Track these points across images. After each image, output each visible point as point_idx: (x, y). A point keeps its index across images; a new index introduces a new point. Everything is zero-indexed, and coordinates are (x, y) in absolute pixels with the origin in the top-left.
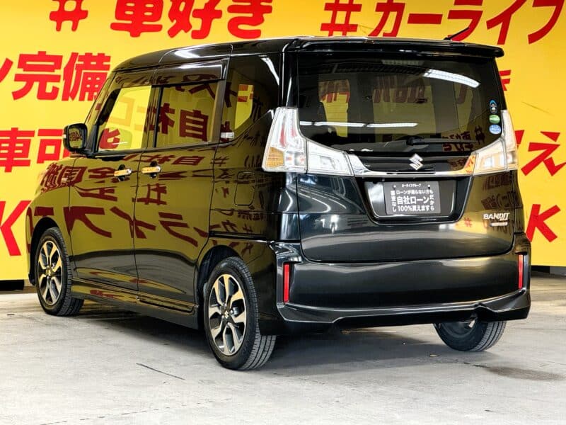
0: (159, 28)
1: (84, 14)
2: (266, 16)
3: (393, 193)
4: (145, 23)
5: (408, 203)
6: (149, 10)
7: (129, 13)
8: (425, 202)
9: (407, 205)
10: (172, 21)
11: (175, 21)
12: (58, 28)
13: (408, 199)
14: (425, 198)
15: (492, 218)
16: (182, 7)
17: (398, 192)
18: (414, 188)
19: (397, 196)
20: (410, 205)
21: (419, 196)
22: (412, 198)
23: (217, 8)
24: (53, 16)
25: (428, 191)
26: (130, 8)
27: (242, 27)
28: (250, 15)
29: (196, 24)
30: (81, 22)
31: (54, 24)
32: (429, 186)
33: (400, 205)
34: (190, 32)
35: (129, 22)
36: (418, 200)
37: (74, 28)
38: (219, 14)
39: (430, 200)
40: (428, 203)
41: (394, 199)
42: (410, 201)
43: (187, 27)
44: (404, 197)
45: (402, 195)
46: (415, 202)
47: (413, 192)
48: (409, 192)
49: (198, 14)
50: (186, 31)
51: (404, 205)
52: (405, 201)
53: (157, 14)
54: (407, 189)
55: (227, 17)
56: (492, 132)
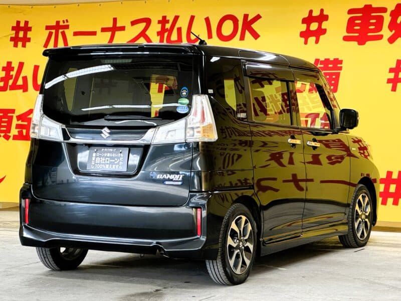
0: (380, 37)
1: (324, 32)
3: (94, 155)
4: (369, 34)
5: (103, 162)
6: (372, 24)
7: (356, 28)
8: (116, 163)
9: (102, 164)
10: (391, 31)
11: (394, 31)
12: (306, 43)
13: (104, 159)
14: (116, 160)
15: (165, 177)
16: (399, 20)
17: (98, 154)
18: (110, 152)
19: (96, 157)
20: (104, 164)
21: (112, 158)
22: (107, 159)
24: (302, 34)
25: (119, 154)
26: (358, 25)
30: (322, 37)
31: (303, 40)
32: (121, 151)
33: (97, 164)
35: (357, 34)
37: (317, 42)
39: (120, 161)
40: (119, 163)
41: (94, 159)
42: (105, 161)
44: (102, 158)
45: (100, 157)
46: (108, 162)
47: (109, 155)
48: (105, 155)
51: (100, 164)
52: (101, 161)
54: (105, 152)
56: (179, 112)
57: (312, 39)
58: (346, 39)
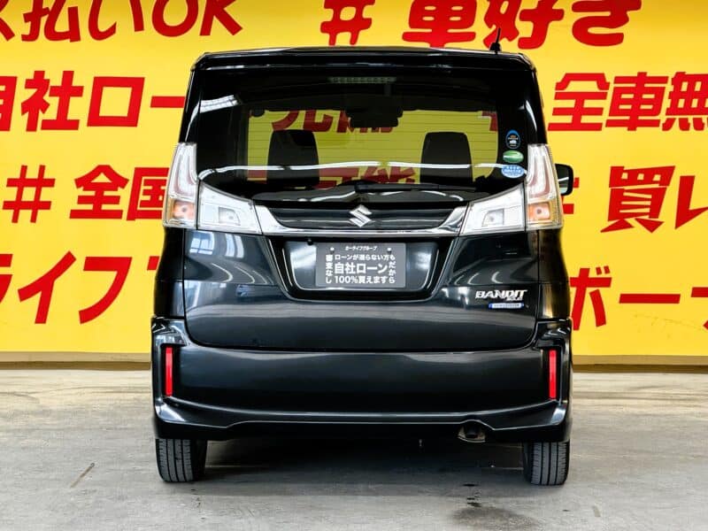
0: (471, 36)
1: (367, 23)
2: (631, 14)
3: (329, 258)
4: (451, 31)
5: (352, 272)
6: (456, 13)
7: (427, 19)
8: (380, 272)
9: (350, 275)
10: (490, 27)
11: (494, 27)
13: (353, 266)
14: (380, 266)
15: (492, 296)
16: (504, 8)
17: (338, 257)
18: (365, 253)
19: (334, 262)
20: (354, 275)
21: (369, 263)
22: (358, 265)
23: (556, 7)
24: (325, 27)
25: (386, 256)
26: (429, 13)
27: (593, 30)
28: (607, 14)
29: (525, 29)
30: (363, 33)
31: (326, 37)
32: (389, 249)
33: (339, 275)
35: (429, 30)
36: (369, 268)
38: (559, 15)
39: (388, 269)
40: (386, 274)
41: (329, 265)
42: (355, 269)
43: (512, 33)
44: (347, 264)
45: (343, 261)
46: (364, 271)
47: (362, 257)
48: (355, 257)
49: (526, 15)
50: (510, 39)
51: (345, 275)
52: (347, 269)
53: (468, 19)
54: (352, 253)
55: (571, 17)
56: (506, 175)
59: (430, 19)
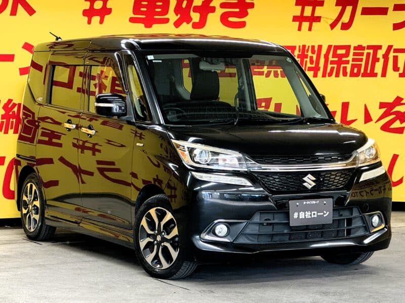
0: (167, 21)
1: (109, 11)
2: (249, 11)
6: (159, 7)
7: (143, 9)
10: (177, 15)
11: (179, 16)
12: (89, 22)
16: (184, 4)
23: (212, 5)
24: (85, 13)
26: (144, 6)
27: (231, 19)
28: (237, 10)
29: (196, 17)
30: (107, 17)
31: (86, 19)
34: (191, 23)
35: (144, 16)
37: (101, 22)
38: (213, 10)
43: (188, 20)
49: (196, 9)
50: (188, 23)
53: (165, 10)
55: (220, 11)
57: (96, 19)
58: (132, 20)
59: (145, 9)
